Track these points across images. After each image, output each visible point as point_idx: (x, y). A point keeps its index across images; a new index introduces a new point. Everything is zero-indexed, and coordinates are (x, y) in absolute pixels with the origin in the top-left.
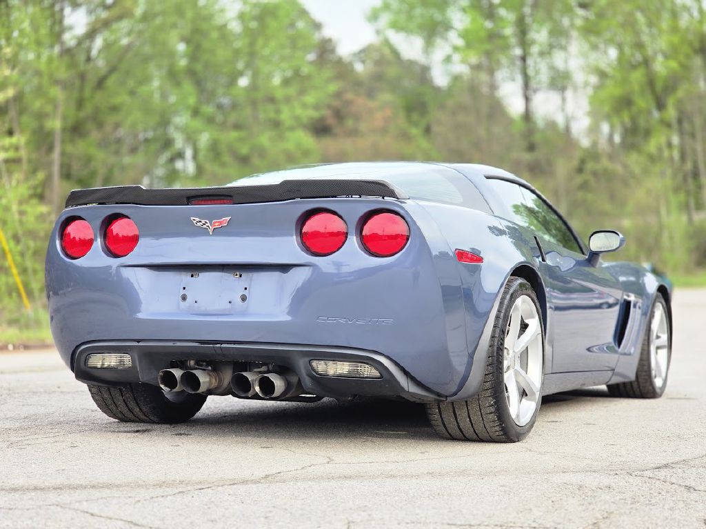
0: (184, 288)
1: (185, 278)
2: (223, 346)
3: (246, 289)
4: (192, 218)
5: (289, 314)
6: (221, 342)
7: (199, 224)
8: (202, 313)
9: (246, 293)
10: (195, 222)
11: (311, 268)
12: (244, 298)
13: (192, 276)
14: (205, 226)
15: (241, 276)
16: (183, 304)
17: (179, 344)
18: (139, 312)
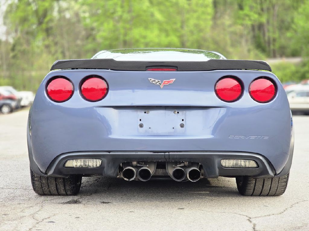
0: (140, 120)
1: (141, 114)
2: (170, 153)
3: (183, 120)
4: (149, 79)
5: (213, 134)
6: (169, 152)
7: (153, 82)
8: (155, 134)
9: (183, 122)
10: (151, 81)
11: (225, 109)
12: (182, 126)
13: (145, 113)
14: (158, 84)
15: (178, 113)
16: (141, 129)
17: (139, 153)
18: (111, 134)
